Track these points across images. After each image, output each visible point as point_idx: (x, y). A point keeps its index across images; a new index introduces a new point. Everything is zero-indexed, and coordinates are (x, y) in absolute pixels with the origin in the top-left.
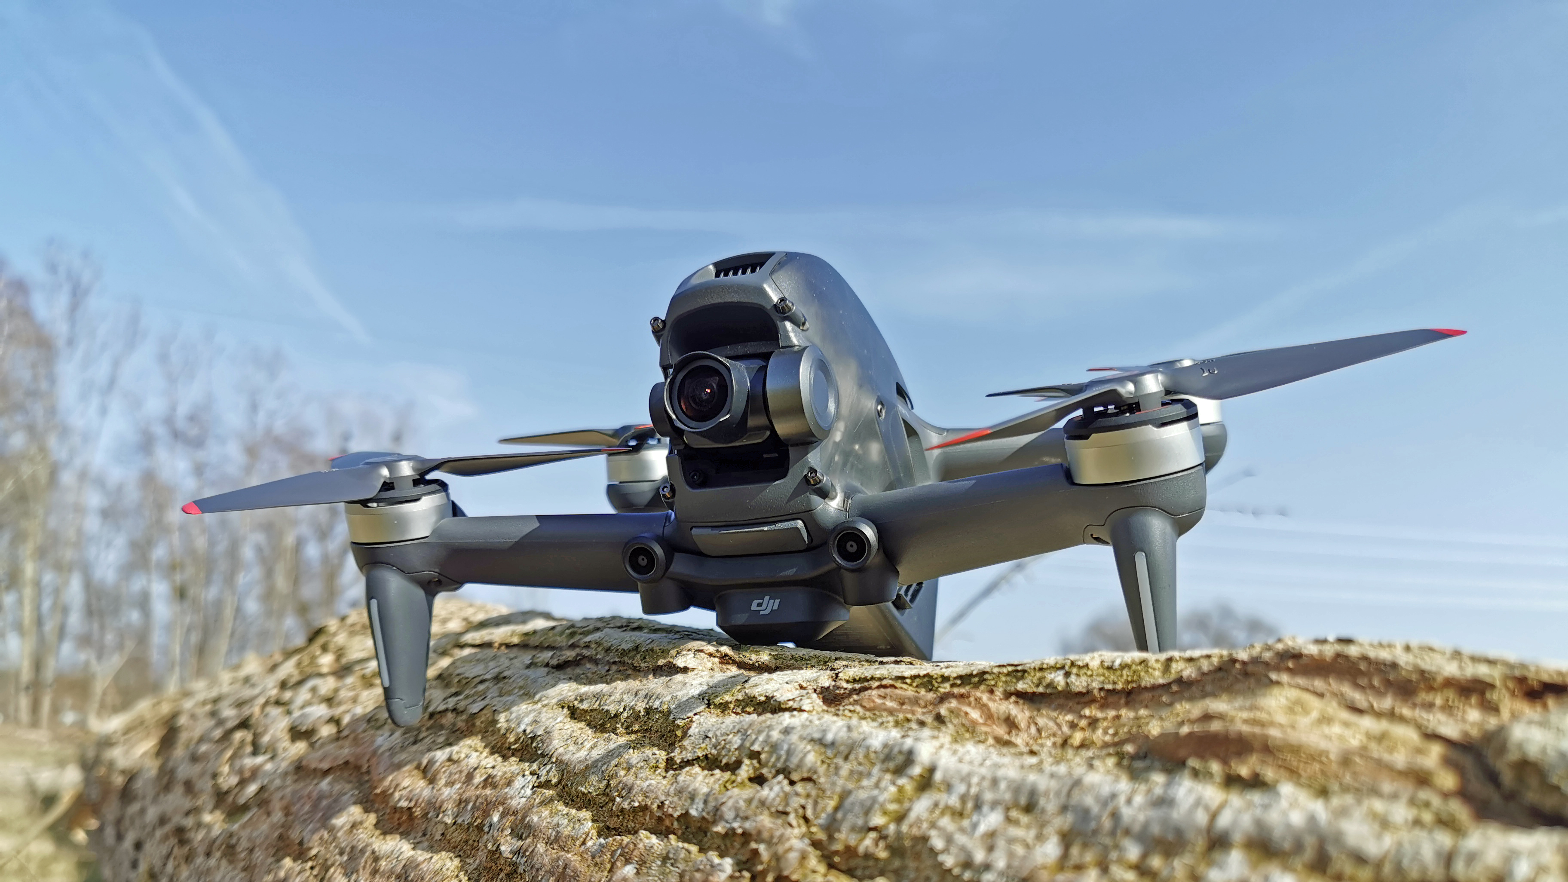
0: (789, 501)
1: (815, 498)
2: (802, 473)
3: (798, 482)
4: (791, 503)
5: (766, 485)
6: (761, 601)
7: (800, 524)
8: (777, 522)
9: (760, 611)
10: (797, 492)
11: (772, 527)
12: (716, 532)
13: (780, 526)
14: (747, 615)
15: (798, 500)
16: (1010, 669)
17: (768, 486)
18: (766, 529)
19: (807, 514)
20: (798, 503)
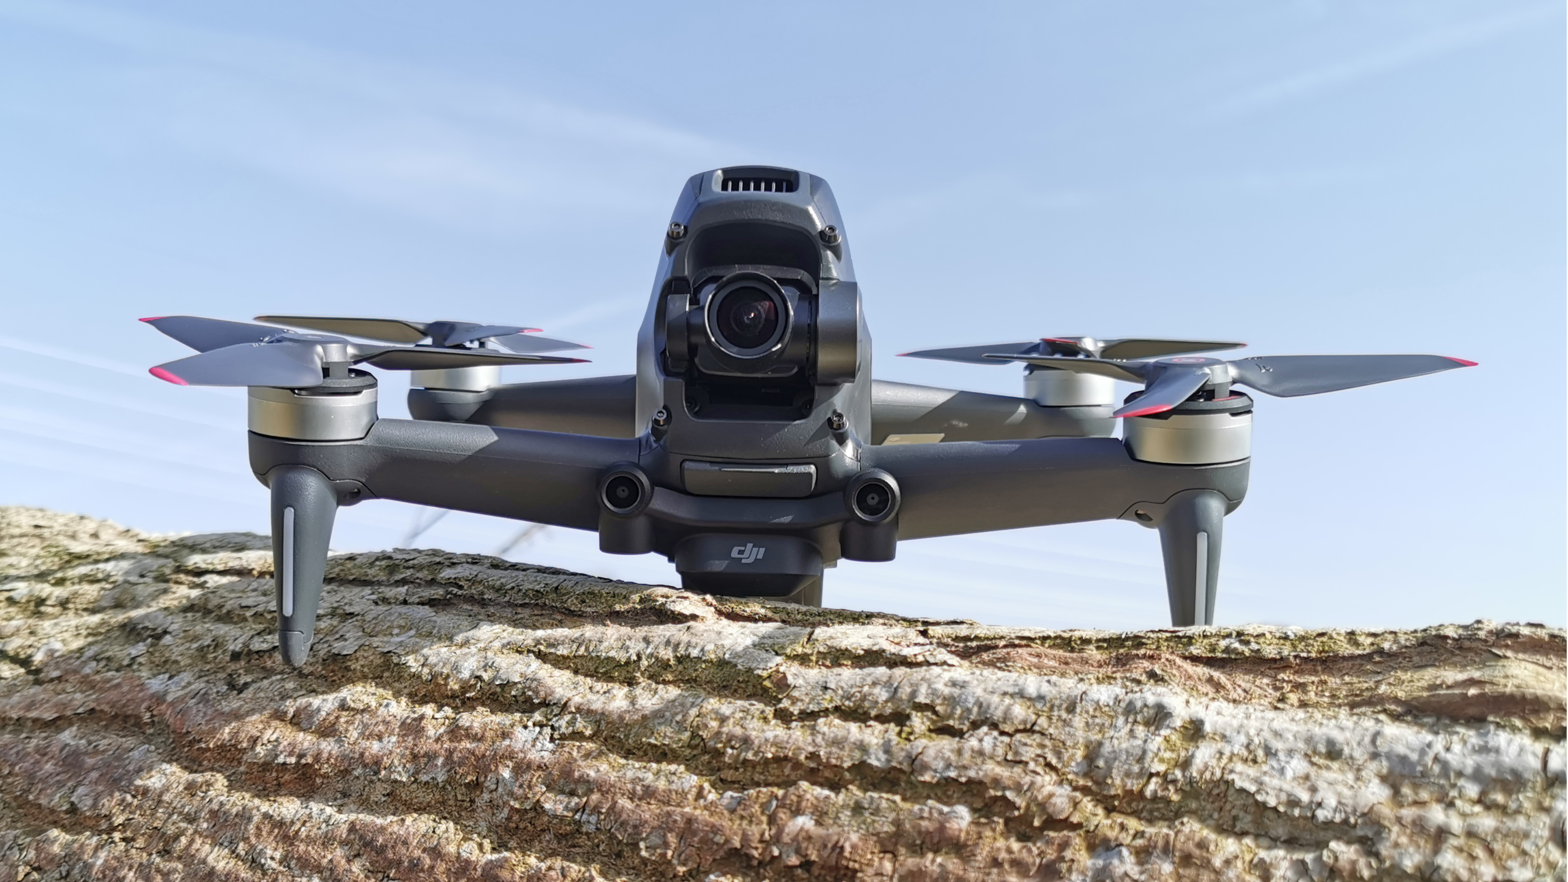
0: (807, 443)
1: (834, 443)
2: (826, 415)
3: (821, 423)
4: (810, 446)
5: (785, 423)
6: (743, 548)
7: (812, 469)
8: (787, 465)
9: (741, 559)
10: (818, 435)
11: (783, 470)
12: (716, 468)
13: (791, 469)
14: (726, 562)
15: (818, 443)
16: (1168, 635)
17: (787, 425)
18: (776, 471)
19: (823, 462)
20: (816, 448)
